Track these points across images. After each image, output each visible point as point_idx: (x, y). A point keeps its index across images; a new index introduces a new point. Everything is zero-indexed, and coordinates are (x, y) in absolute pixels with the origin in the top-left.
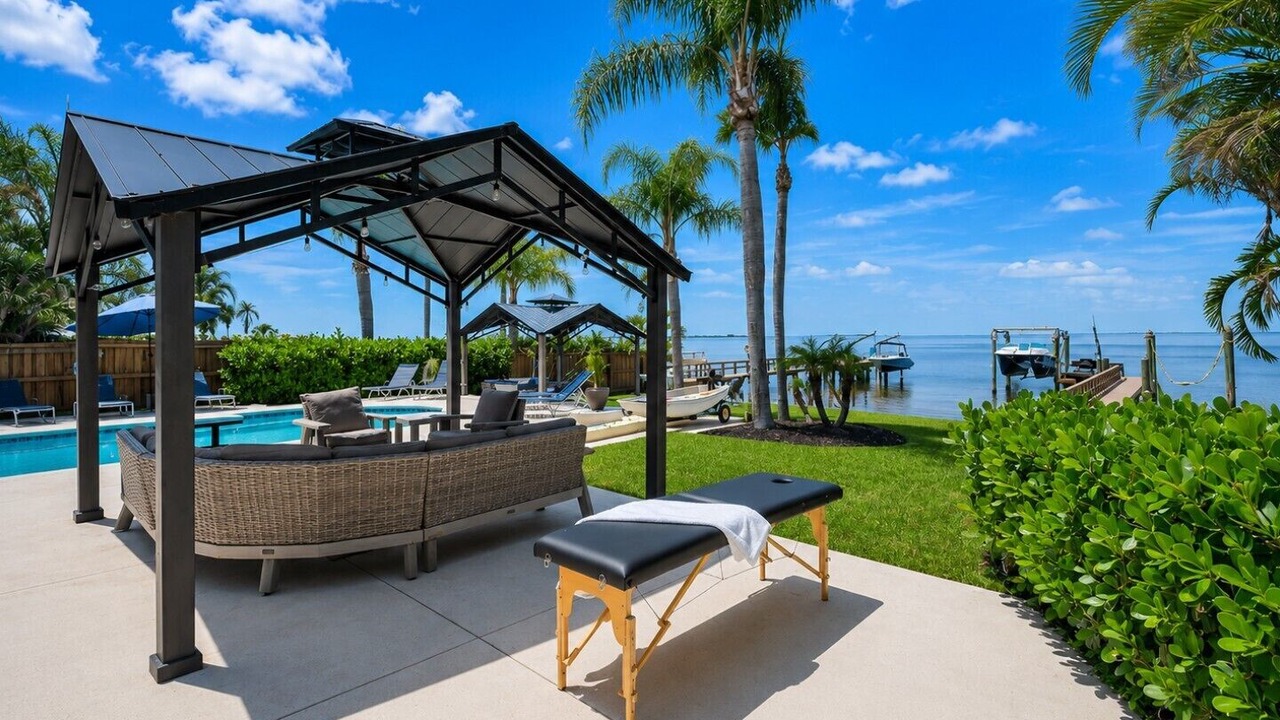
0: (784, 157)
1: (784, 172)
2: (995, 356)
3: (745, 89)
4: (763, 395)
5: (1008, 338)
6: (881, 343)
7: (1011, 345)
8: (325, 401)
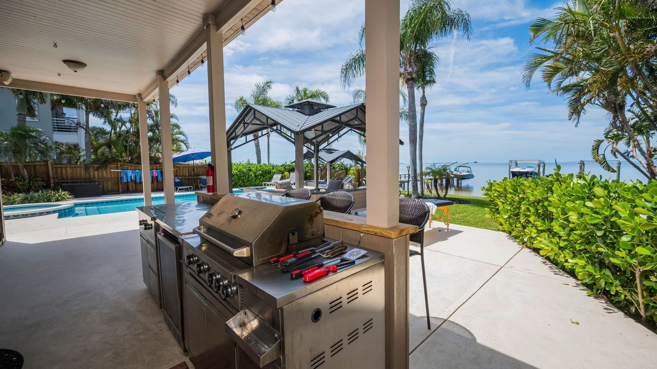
0: (424, 92)
1: (423, 98)
2: (510, 172)
3: (410, 68)
4: (415, 187)
5: (517, 164)
6: (460, 166)
7: (518, 167)
8: (282, 183)
